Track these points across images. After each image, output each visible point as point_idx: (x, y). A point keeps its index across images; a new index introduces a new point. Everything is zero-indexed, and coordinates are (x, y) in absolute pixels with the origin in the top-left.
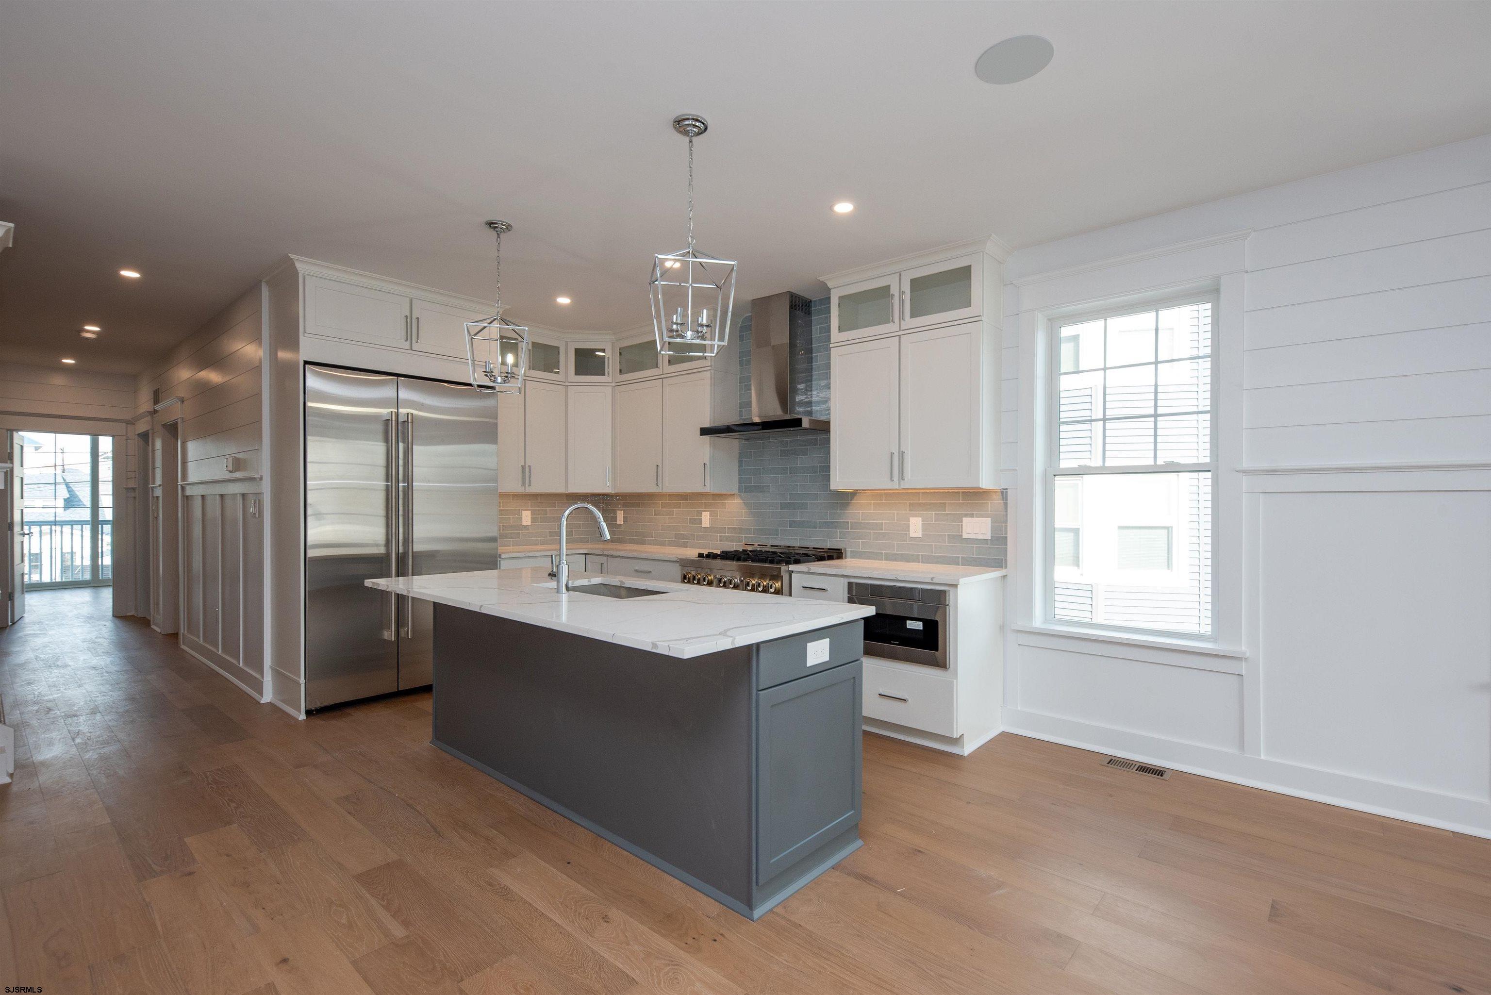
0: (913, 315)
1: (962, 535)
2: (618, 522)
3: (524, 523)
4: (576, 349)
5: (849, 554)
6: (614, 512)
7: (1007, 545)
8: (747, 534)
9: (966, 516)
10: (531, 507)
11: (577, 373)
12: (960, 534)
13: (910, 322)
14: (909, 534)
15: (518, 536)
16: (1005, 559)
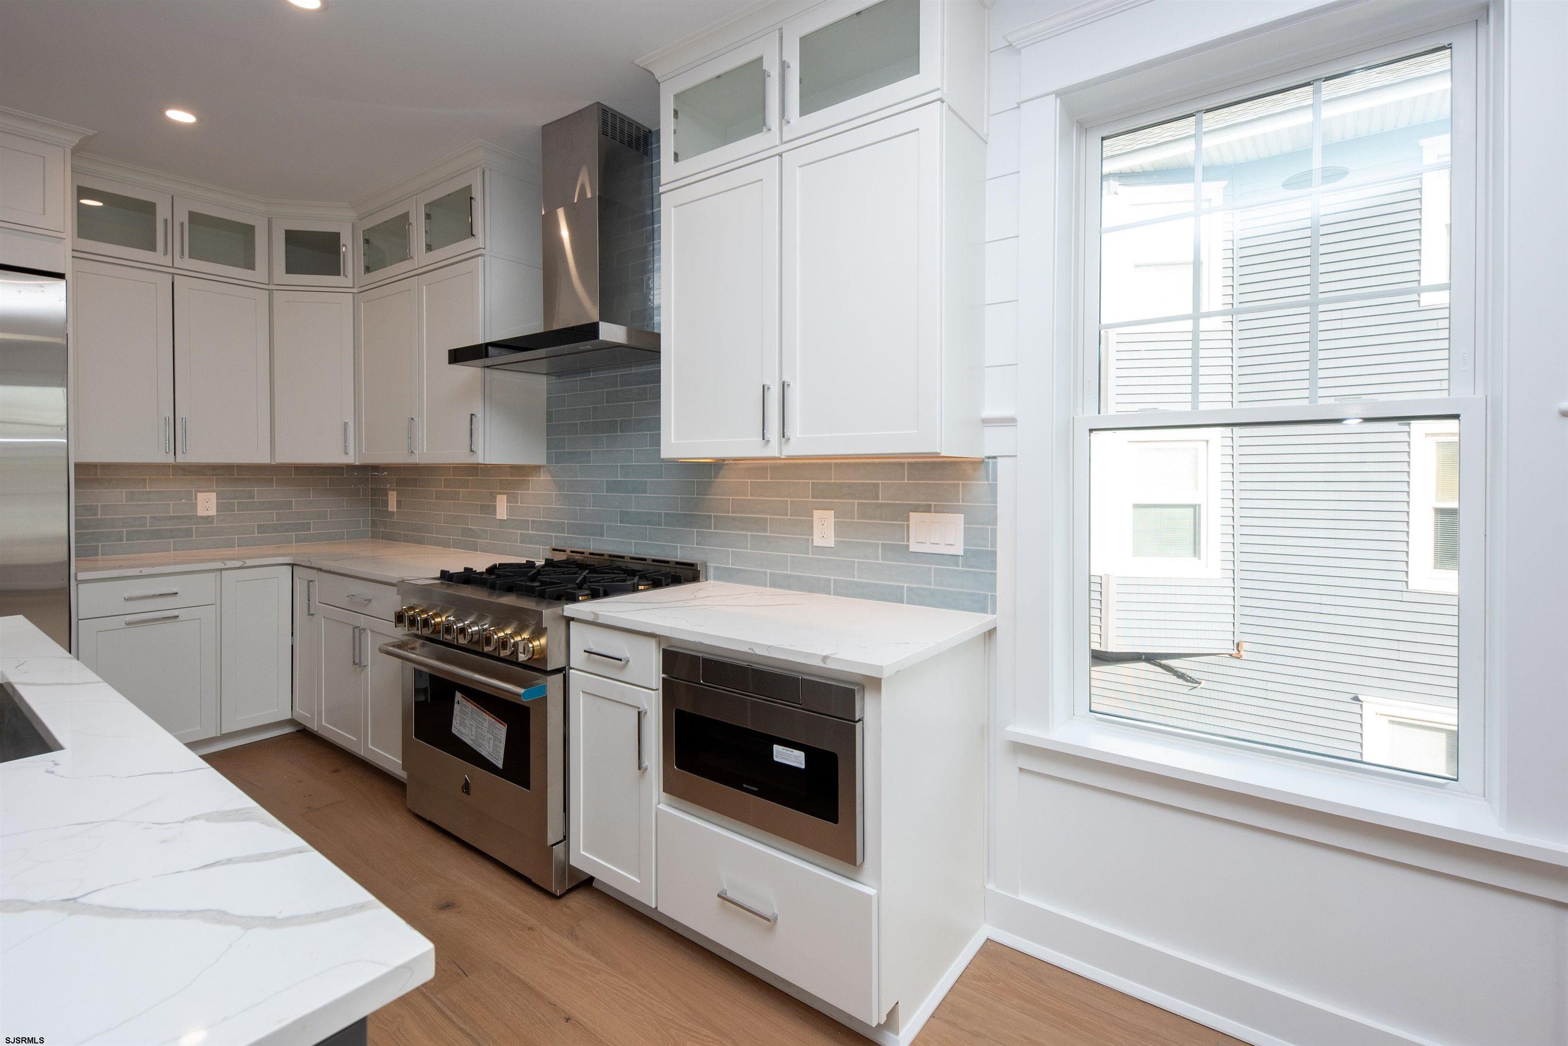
0: (805, 110)
1: (908, 546)
2: (390, 509)
3: (201, 512)
4: (287, 232)
5: (711, 572)
6: (385, 493)
7: (995, 568)
8: (558, 532)
9: (917, 509)
10: (217, 487)
11: (290, 270)
12: (905, 543)
13: (798, 123)
14: (812, 540)
15: (188, 533)
16: (992, 596)
